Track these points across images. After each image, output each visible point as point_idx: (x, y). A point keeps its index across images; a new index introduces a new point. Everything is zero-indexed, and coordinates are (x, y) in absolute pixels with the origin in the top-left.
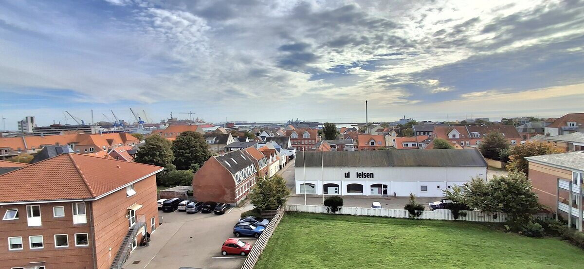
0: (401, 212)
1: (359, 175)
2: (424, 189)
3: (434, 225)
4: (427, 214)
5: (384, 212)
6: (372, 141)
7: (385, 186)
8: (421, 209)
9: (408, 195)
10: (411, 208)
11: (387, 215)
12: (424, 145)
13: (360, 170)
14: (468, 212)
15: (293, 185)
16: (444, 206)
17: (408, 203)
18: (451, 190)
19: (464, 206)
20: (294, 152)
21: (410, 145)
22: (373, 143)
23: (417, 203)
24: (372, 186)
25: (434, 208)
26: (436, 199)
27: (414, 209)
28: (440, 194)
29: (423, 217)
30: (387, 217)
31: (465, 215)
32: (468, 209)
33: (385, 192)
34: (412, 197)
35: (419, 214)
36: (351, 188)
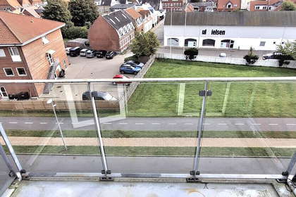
0: (240, 61)
1: (213, 32)
2: (263, 44)
3: (263, 70)
4: (260, 63)
5: (227, 60)
6: (230, 4)
7: (232, 42)
8: (256, 58)
9: (249, 49)
10: (248, 58)
11: (229, 62)
12: (273, 8)
13: (215, 28)
14: (291, 61)
15: (162, 40)
16: (274, 57)
17: (247, 54)
18: (284, 46)
19: (290, 58)
20: (164, 13)
21: (261, 8)
22: (229, 6)
23: (254, 54)
24: (222, 41)
25: (266, 58)
26: (269, 52)
27: (251, 58)
28: (274, 48)
29: (255, 64)
30: (229, 64)
31: (288, 63)
32: (293, 59)
33: (232, 46)
34: (251, 50)
35: (253, 62)
36: (206, 42)
